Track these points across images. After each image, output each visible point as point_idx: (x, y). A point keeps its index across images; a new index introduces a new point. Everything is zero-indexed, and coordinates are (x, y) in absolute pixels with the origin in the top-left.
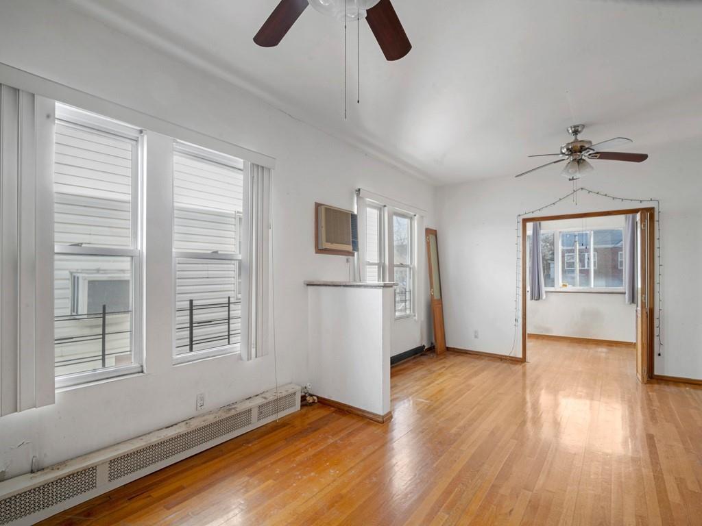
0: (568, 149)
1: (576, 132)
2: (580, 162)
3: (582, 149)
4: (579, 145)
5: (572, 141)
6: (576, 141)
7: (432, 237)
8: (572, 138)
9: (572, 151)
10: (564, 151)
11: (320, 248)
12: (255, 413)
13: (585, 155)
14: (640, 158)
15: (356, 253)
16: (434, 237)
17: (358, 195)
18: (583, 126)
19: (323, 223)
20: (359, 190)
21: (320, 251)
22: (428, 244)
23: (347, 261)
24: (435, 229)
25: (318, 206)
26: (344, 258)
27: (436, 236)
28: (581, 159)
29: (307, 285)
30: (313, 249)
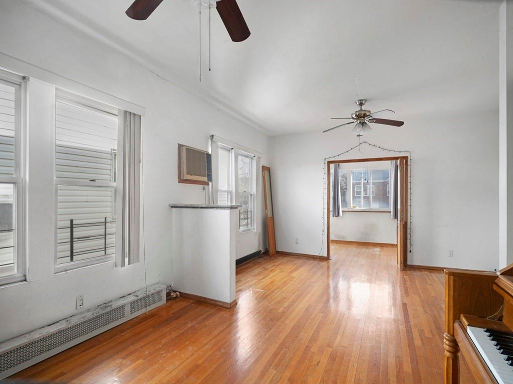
0: (356, 115)
1: (361, 104)
2: (363, 124)
3: (365, 116)
4: (363, 113)
5: (359, 110)
6: (361, 110)
7: (266, 173)
8: (358, 108)
9: (358, 117)
10: (354, 116)
11: (182, 179)
12: (128, 309)
13: (367, 120)
14: (400, 124)
15: (210, 183)
16: (268, 172)
17: (212, 140)
18: (366, 101)
19: (184, 160)
20: (213, 136)
21: (182, 181)
22: (264, 177)
23: (204, 189)
24: (268, 166)
25: (180, 146)
26: (201, 186)
27: (269, 171)
28: (364, 122)
29: (172, 207)
30: (177, 180)
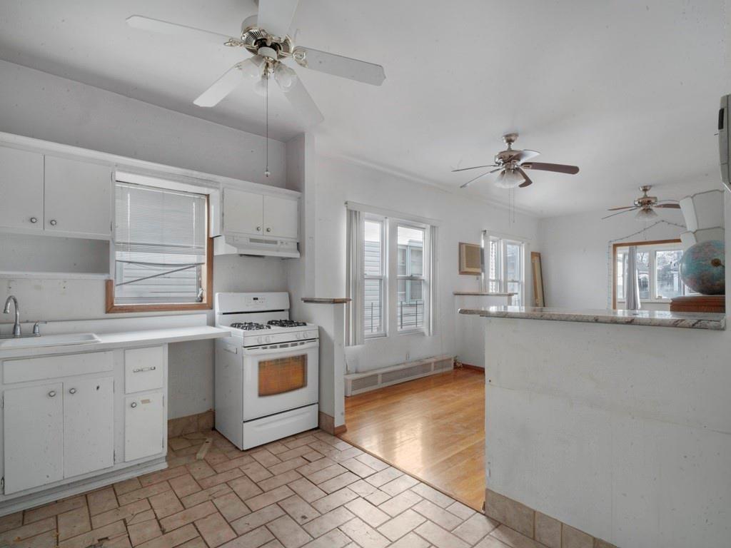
0: (639, 203)
1: (645, 190)
2: (648, 211)
3: (649, 202)
4: (647, 200)
5: (642, 197)
6: (646, 196)
7: (536, 259)
9: (642, 204)
10: (637, 203)
11: (462, 270)
13: (653, 207)
15: (483, 274)
16: (538, 258)
17: (484, 234)
18: (651, 186)
19: (464, 255)
20: (485, 231)
21: (462, 273)
22: (533, 265)
23: (478, 279)
24: (538, 252)
25: (460, 244)
26: (475, 277)
27: (540, 259)
28: (650, 209)
29: (456, 294)
30: (458, 272)
